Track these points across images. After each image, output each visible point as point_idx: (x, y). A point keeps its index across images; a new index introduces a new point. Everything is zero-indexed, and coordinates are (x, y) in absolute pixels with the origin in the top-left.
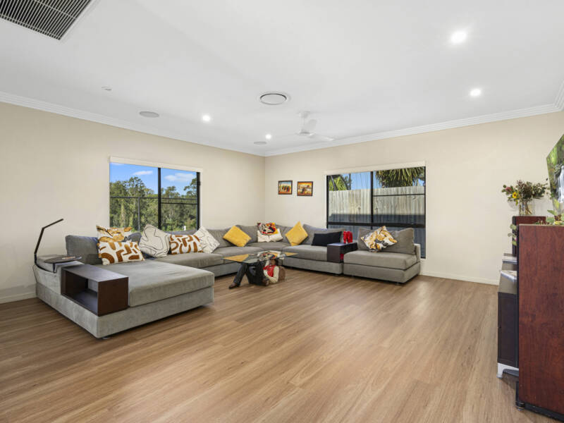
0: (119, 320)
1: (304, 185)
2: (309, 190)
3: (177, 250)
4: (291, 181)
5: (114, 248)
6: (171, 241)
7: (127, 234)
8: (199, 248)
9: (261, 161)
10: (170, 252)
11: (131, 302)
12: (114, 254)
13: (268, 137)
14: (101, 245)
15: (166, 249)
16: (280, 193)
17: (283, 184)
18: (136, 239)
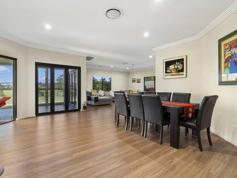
0: (97, 103)
1: (138, 80)
2: (139, 81)
3: (106, 95)
4: (135, 79)
5: (94, 93)
6: (105, 93)
7: (96, 91)
8: (111, 95)
9: (128, 73)
10: (104, 95)
11: (99, 101)
12: (94, 95)
13: (127, 68)
14: (92, 93)
15: (103, 95)
16: (132, 82)
17: (133, 80)
18: (98, 92)
